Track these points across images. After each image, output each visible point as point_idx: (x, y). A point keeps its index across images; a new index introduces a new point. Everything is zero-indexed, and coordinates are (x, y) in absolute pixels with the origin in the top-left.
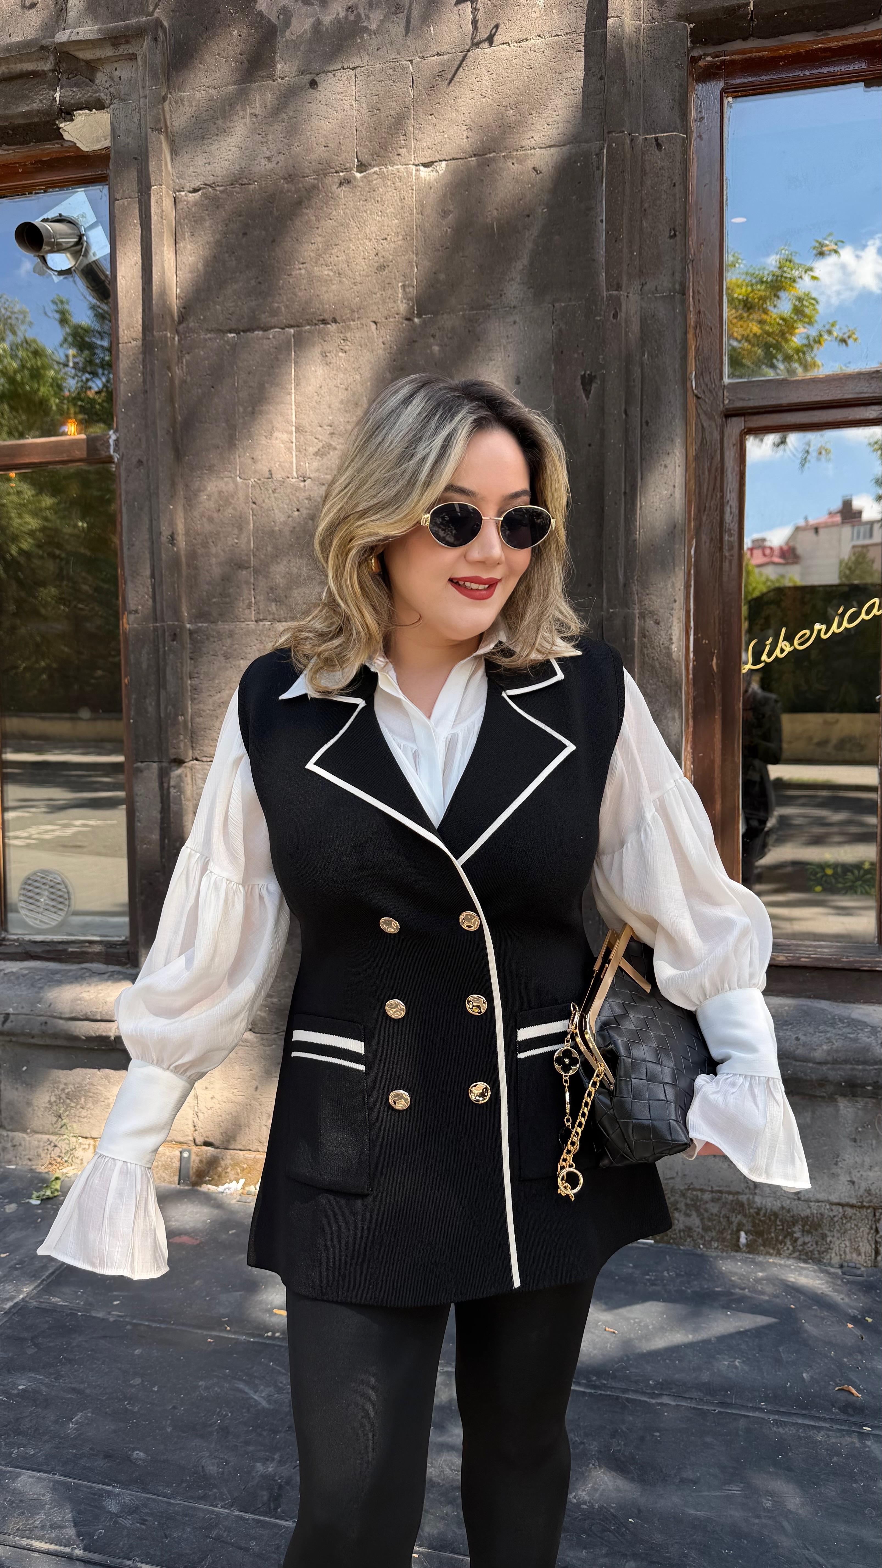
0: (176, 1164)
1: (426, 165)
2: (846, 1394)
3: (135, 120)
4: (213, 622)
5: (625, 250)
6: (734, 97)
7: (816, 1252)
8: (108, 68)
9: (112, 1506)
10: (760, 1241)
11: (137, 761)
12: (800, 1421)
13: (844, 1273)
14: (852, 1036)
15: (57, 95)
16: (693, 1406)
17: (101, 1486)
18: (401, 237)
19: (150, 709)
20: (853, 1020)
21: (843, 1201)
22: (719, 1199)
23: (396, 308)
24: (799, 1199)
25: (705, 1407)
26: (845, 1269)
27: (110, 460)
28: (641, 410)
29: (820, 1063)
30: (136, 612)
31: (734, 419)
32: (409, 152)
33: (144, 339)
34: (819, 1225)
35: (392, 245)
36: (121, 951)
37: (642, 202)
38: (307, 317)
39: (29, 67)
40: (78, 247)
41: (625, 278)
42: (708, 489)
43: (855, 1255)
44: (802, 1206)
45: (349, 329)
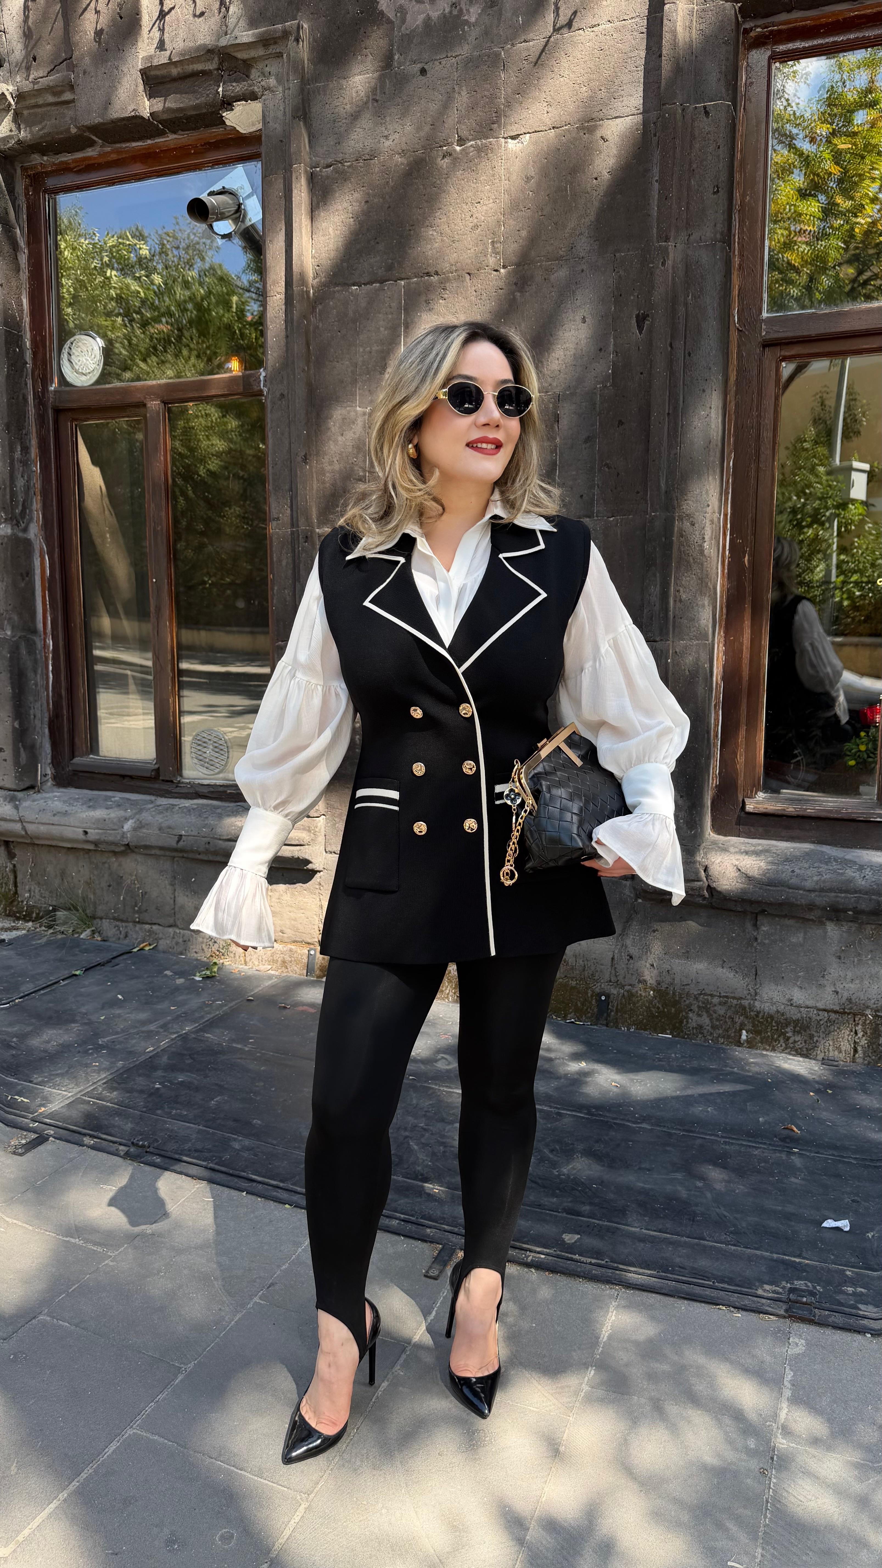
0: (305, 960)
1: (513, 138)
2: (788, 1131)
3: (281, 108)
5: (674, 207)
6: (781, 63)
7: (805, 1049)
8: (260, 65)
10: (758, 1038)
11: (278, 641)
13: (824, 1064)
15: (220, 89)
17: (230, 1135)
18: (491, 201)
19: (288, 598)
20: (846, 860)
21: (828, 1008)
22: (725, 1003)
23: (485, 262)
24: (792, 1005)
25: (673, 1131)
26: (826, 1061)
27: (260, 393)
28: (685, 343)
29: (809, 891)
30: (278, 519)
31: (771, 349)
32: (499, 126)
33: (286, 293)
34: (808, 1027)
35: (484, 208)
37: (691, 163)
38: (415, 271)
39: (199, 67)
40: (237, 215)
41: (673, 231)
43: (836, 1053)
44: (794, 1010)
45: (448, 279)
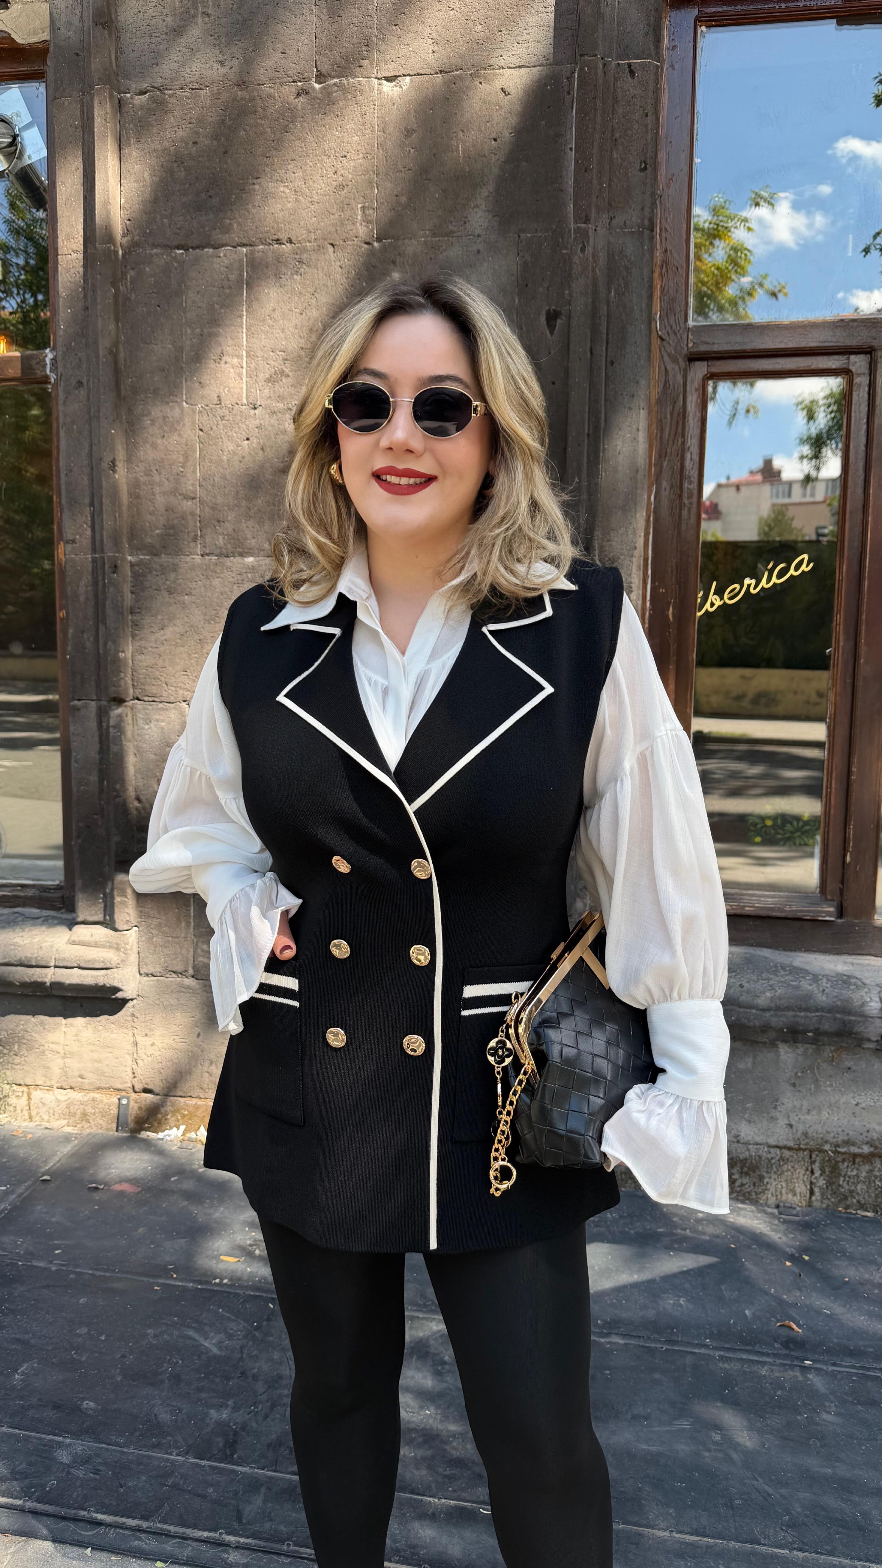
0: (114, 1111)
1: (388, 79)
2: (787, 1330)
3: (77, 12)
4: (156, 555)
5: (595, 181)
6: (708, 27)
7: (753, 1194)
9: (64, 1457)
11: (74, 699)
12: (744, 1357)
13: (780, 1213)
14: (794, 983)
16: (641, 1344)
17: (51, 1437)
18: (361, 156)
19: (88, 644)
20: (795, 967)
21: (781, 1144)
23: (355, 231)
24: (738, 1142)
25: (653, 1345)
26: (781, 1209)
27: (46, 380)
28: (607, 349)
29: (763, 1010)
30: (73, 541)
31: (697, 363)
32: (371, 64)
33: (85, 252)
34: (757, 1167)
35: (352, 164)
36: (55, 895)
37: (613, 131)
38: (261, 236)
40: (14, 148)
41: (593, 211)
42: (669, 434)
43: (790, 1196)
44: (741, 1148)
45: (305, 250)
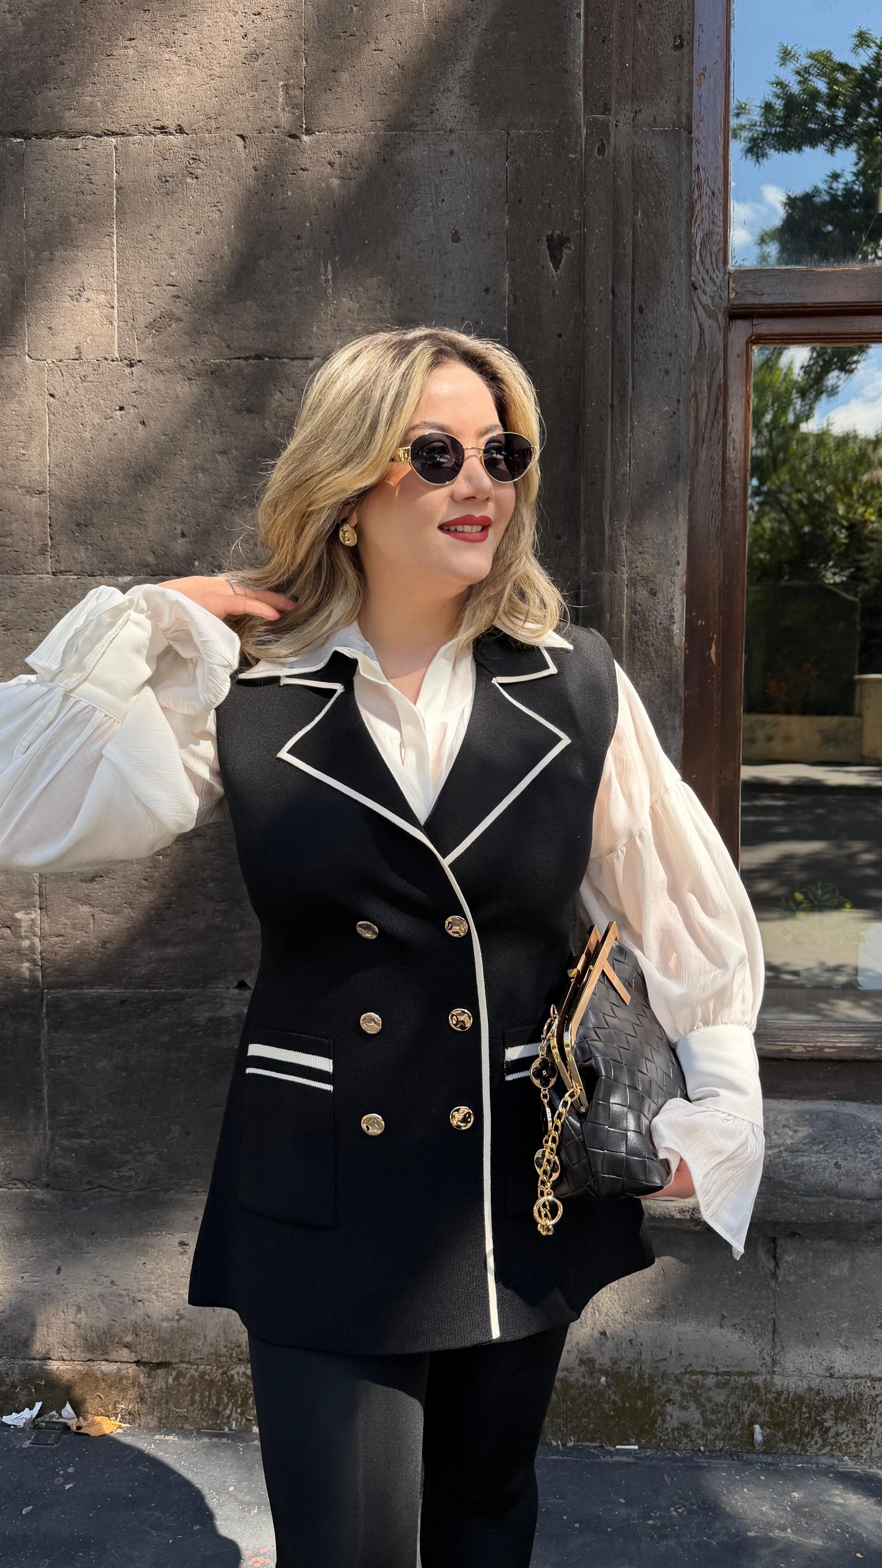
22: (726, 1384)
23: (274, 118)
24: (831, 1376)
28: (633, 291)
29: (872, 1200)
31: (740, 321)
35: (269, 24)
38: (137, 121)
41: (613, 98)
44: (835, 1384)
45: (203, 143)
